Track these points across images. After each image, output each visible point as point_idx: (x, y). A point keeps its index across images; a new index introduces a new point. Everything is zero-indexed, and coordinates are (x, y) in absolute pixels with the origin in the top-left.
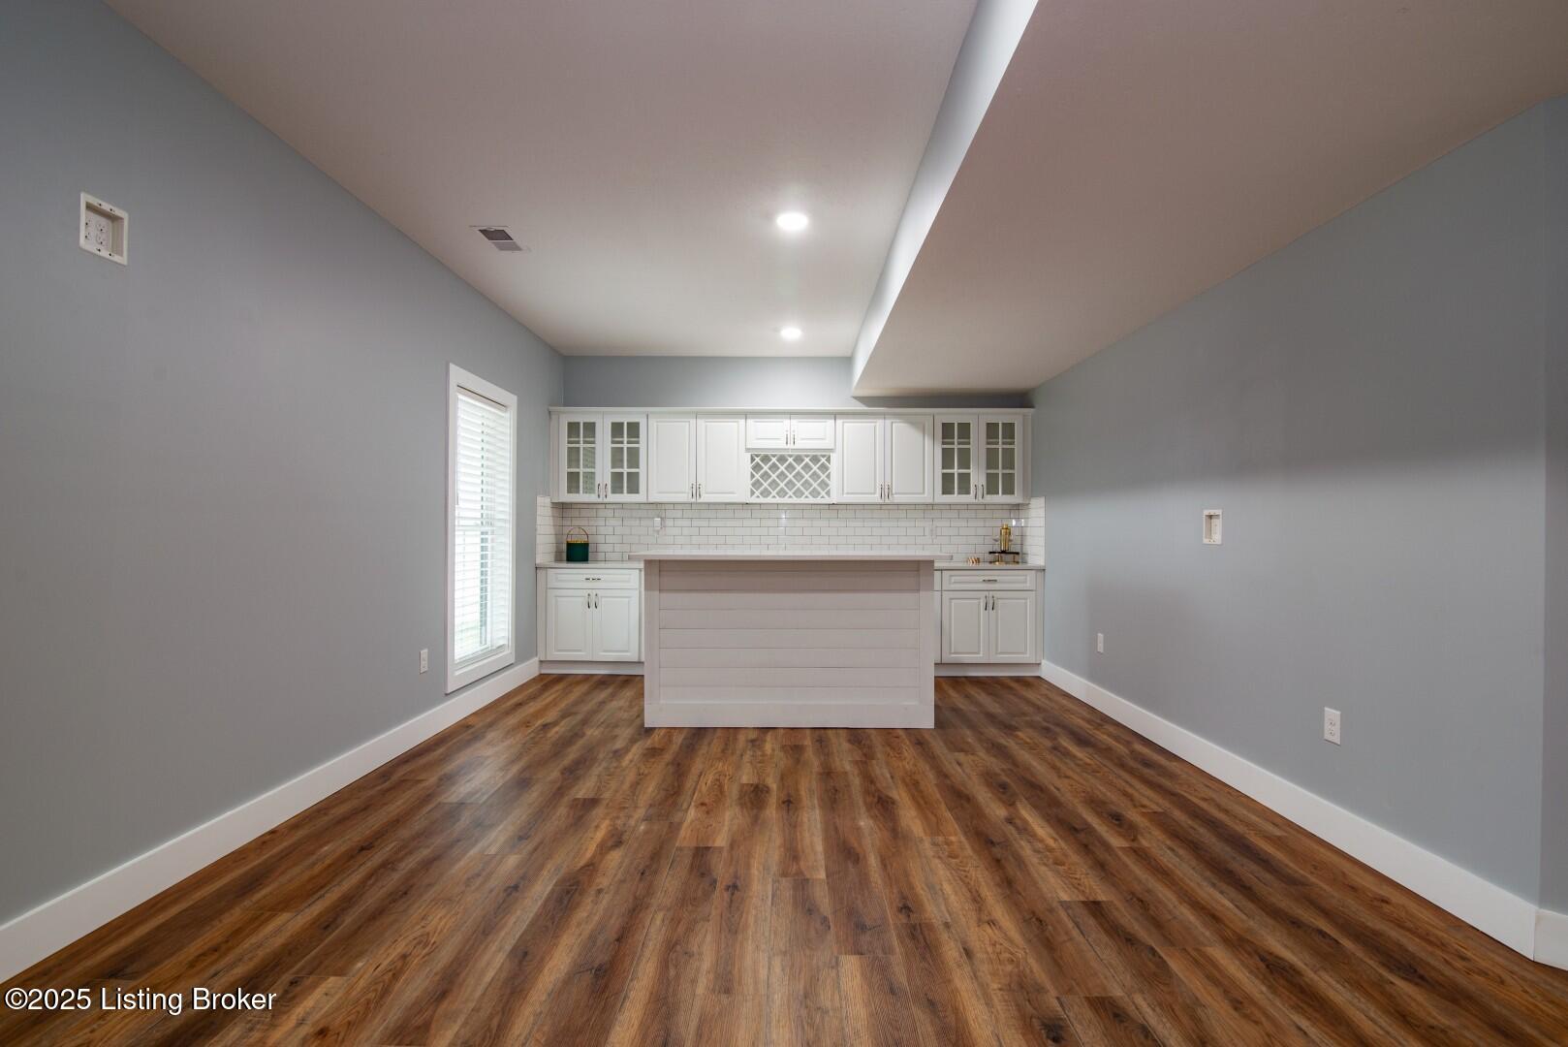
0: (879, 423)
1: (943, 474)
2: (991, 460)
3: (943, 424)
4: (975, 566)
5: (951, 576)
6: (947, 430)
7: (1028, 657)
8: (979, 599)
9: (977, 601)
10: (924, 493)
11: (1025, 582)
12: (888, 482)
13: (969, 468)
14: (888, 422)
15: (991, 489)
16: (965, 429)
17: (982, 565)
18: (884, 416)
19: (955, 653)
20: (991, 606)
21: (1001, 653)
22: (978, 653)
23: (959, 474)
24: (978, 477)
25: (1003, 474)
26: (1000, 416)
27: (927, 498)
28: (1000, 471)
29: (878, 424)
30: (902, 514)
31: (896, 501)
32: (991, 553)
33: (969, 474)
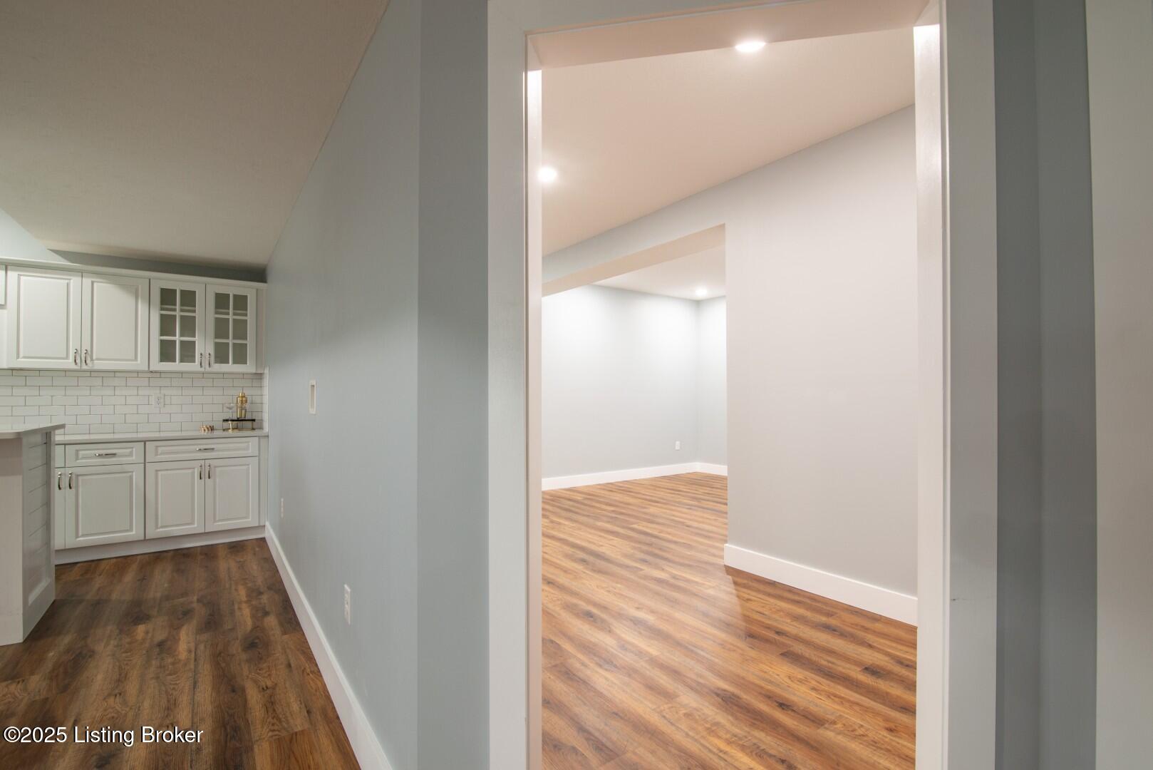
0: (75, 281)
1: (162, 341)
2: (221, 329)
3: (162, 290)
4: (206, 434)
5: (157, 447)
6: (167, 297)
7: (251, 521)
8: (194, 468)
9: (190, 471)
10: (136, 359)
11: (247, 448)
12: (86, 346)
13: (194, 336)
14: (87, 281)
15: (221, 356)
16: (189, 298)
17: (216, 433)
18: (82, 273)
19: (162, 527)
20: (206, 474)
21: (220, 521)
22: (192, 523)
23: (182, 343)
24: (204, 345)
25: (234, 344)
26: (232, 287)
27: (141, 364)
28: (231, 341)
29: (72, 281)
30: (98, 382)
31: (96, 368)
32: (224, 420)
33: (194, 342)
